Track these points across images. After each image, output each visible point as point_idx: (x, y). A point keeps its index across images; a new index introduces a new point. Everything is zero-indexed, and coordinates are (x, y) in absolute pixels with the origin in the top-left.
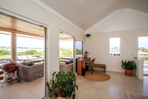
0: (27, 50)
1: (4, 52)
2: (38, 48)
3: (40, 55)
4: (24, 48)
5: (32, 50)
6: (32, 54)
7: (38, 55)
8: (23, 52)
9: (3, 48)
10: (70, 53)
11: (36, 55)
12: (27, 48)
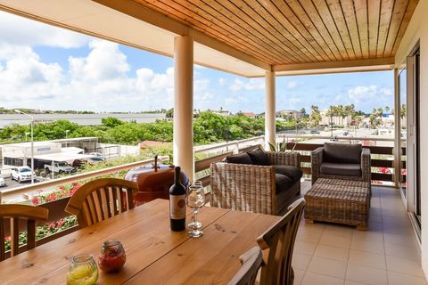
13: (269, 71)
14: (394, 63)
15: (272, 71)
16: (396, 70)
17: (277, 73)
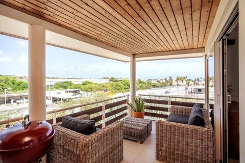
0: (57, 81)
1: (22, 84)
2: (74, 79)
3: (77, 89)
4: (52, 78)
5: (64, 80)
6: (65, 87)
7: (75, 90)
8: (51, 84)
9: (22, 78)
10: (127, 87)
11: (72, 90)
12: (57, 78)
13: (132, 58)
14: (204, 52)
15: (134, 58)
16: (206, 56)
17: (137, 59)
